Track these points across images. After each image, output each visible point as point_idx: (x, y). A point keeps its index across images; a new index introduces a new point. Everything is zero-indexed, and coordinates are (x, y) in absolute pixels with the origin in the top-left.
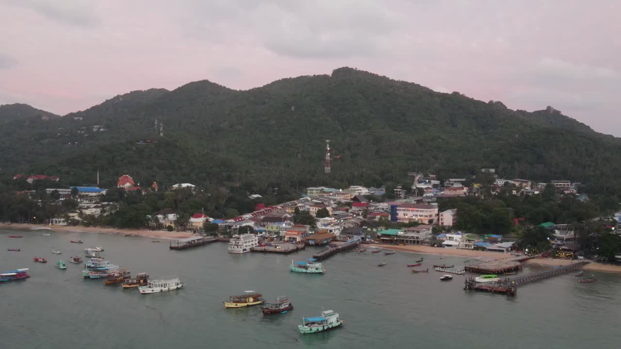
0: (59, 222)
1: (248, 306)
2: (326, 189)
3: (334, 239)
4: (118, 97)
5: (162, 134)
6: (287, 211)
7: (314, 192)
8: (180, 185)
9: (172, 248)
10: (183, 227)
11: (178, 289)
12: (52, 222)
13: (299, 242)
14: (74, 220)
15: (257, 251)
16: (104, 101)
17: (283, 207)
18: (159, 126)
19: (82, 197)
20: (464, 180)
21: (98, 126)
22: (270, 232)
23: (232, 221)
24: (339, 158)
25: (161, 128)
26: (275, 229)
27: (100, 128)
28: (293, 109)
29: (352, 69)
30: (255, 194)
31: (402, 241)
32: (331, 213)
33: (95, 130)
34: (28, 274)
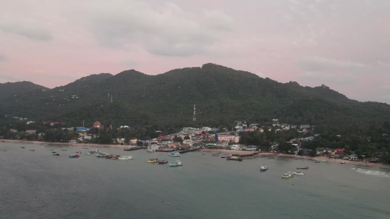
0: (74, 142)
1: (154, 162)
2: (191, 128)
3: (190, 147)
4: (83, 78)
5: (112, 101)
6: (172, 137)
7: (186, 129)
8: (123, 127)
9: (125, 150)
10: (127, 144)
11: (131, 159)
12: (70, 142)
13: (175, 148)
14: (80, 141)
15: (158, 151)
16: (75, 80)
17: (170, 136)
18: (110, 97)
19: (79, 132)
20: (257, 124)
21: (75, 95)
22: (164, 145)
23: (148, 141)
24: (202, 114)
25: (112, 98)
26: (166, 144)
27: (76, 97)
28: (179, 87)
29: (213, 64)
30: (159, 130)
31: (216, 148)
32: (191, 138)
33: (73, 97)
34: (79, 155)
